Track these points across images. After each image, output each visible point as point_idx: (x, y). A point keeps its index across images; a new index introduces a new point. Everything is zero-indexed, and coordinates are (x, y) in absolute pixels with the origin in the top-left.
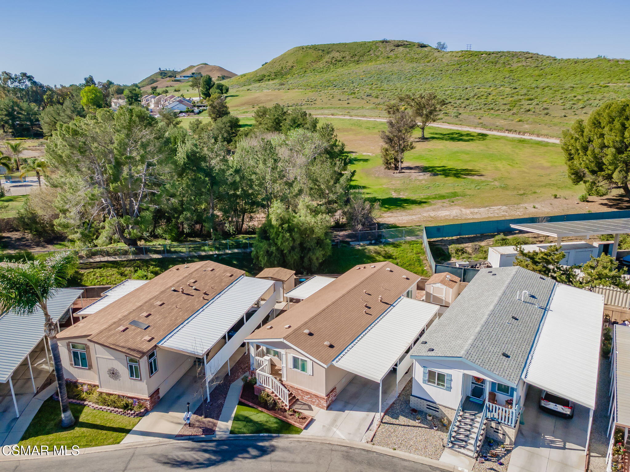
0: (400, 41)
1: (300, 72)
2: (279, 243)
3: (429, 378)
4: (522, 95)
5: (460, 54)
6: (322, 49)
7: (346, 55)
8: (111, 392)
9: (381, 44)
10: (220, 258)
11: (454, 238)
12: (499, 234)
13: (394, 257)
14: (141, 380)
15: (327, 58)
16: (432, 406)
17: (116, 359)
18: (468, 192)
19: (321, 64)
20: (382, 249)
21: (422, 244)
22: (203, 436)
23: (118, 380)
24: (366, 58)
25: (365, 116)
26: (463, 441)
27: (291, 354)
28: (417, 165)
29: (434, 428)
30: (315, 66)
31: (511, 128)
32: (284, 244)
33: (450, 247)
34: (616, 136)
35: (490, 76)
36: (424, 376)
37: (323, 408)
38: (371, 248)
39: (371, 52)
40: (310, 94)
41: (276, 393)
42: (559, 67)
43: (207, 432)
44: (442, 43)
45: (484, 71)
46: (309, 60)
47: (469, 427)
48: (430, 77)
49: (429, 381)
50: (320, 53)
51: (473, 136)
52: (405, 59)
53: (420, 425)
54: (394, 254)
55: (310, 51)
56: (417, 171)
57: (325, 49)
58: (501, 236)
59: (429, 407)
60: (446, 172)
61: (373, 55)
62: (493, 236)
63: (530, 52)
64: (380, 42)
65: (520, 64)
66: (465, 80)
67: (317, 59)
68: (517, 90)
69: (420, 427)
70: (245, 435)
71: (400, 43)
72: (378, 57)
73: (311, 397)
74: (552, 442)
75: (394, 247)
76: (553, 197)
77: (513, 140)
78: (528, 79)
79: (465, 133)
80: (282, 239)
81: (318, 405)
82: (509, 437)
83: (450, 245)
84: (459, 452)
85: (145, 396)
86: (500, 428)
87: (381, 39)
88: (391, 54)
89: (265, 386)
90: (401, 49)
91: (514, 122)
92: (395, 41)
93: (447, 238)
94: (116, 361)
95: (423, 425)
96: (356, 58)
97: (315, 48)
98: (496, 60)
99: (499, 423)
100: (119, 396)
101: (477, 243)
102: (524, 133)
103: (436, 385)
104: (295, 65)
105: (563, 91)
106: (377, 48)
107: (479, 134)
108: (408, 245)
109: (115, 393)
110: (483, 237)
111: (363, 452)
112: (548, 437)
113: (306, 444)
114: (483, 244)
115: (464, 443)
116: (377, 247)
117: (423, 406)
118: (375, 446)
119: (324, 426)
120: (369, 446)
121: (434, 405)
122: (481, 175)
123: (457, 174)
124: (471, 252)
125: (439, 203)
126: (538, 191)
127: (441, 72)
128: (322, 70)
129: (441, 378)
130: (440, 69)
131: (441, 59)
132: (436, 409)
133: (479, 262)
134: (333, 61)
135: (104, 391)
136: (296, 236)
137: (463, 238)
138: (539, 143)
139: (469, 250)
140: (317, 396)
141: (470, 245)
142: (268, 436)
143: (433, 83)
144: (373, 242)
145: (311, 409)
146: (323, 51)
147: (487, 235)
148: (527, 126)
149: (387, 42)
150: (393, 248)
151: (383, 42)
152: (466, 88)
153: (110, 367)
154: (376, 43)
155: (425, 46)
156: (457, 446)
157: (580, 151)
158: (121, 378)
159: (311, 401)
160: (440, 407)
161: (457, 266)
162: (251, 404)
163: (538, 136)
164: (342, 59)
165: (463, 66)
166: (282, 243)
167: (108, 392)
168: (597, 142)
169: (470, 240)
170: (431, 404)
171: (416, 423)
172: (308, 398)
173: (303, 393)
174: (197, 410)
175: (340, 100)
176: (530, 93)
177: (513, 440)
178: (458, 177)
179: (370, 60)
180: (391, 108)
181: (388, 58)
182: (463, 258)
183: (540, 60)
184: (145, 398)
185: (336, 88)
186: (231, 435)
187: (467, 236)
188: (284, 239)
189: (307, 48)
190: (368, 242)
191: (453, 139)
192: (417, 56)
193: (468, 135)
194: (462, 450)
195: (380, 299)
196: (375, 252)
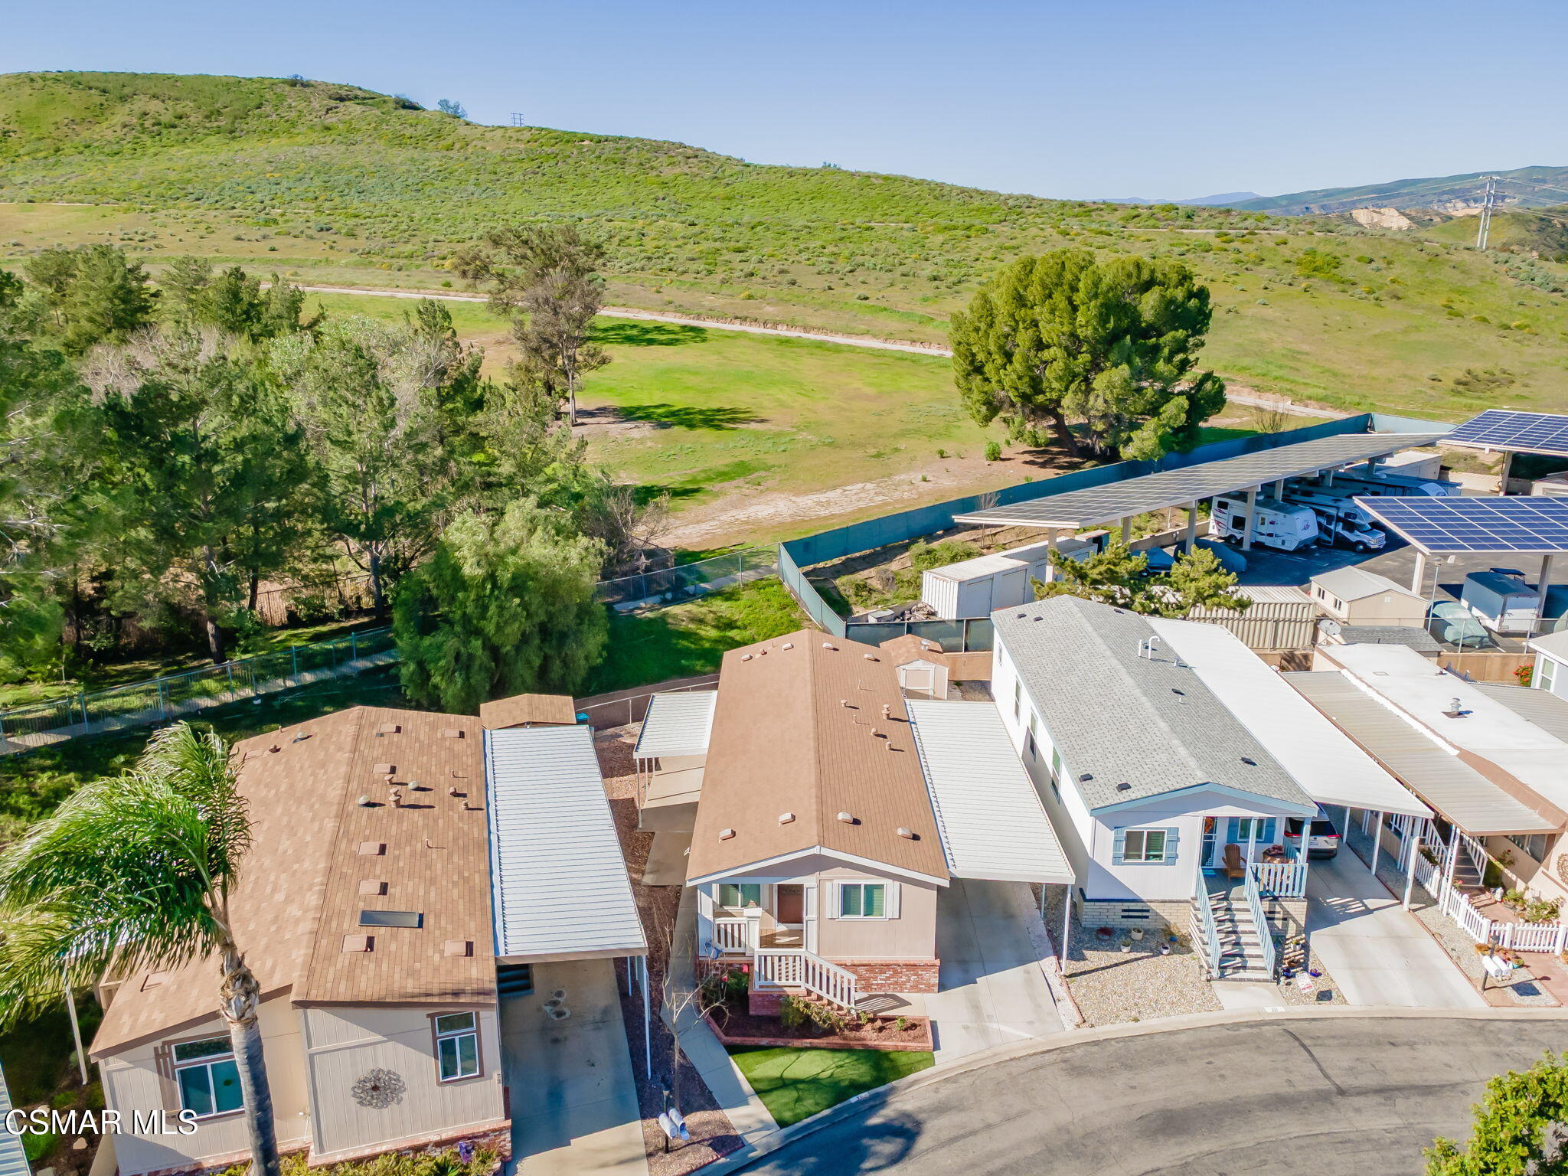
0: (341, 87)
1: (38, 151)
2: (490, 628)
3: (1127, 849)
4: (716, 240)
5: (527, 135)
6: (102, 85)
7: (187, 110)
8: (367, 1152)
9: (288, 88)
10: (277, 704)
11: (836, 561)
12: (914, 542)
13: (739, 624)
14: (482, 1075)
15: (121, 114)
16: (1136, 909)
17: (391, 1036)
18: (771, 460)
19: (106, 131)
20: (704, 610)
21: (781, 584)
22: (723, 1160)
23: (393, 1105)
24: (253, 123)
25: (353, 284)
26: (1234, 955)
27: (836, 882)
28: (601, 405)
29: (1165, 952)
30: (86, 134)
31: (745, 314)
32: (508, 630)
33: (838, 582)
34: (1062, 324)
35: (619, 191)
36: (1115, 846)
37: (928, 989)
38: (675, 610)
39: (267, 108)
40: (120, 217)
41: (816, 990)
42: (762, 182)
43: (723, 1146)
44: (452, 104)
45: (602, 180)
46: (62, 114)
47: (1228, 924)
48: (472, 188)
49: (1127, 857)
50: (96, 98)
51: (670, 332)
52: (380, 137)
53: (1133, 955)
54: (736, 617)
55: (61, 90)
56: (611, 420)
57: (110, 86)
58: (921, 546)
59: (1128, 914)
60: (685, 418)
61: (274, 117)
62: (906, 548)
63: (687, 144)
64: (285, 82)
65: (678, 170)
66: (566, 199)
67: (87, 114)
68: (696, 229)
69: (1137, 959)
70: (818, 1116)
71: (343, 93)
72: (294, 125)
73: (895, 972)
74: (1344, 906)
75: (727, 599)
76: (938, 456)
77: (764, 340)
78: (708, 204)
79: (651, 326)
80: (500, 615)
81: (916, 988)
82: (1295, 921)
83: (835, 578)
84: (1241, 980)
85: (496, 1119)
86: (1278, 909)
87: (287, 74)
88: (331, 119)
89: (783, 982)
90: (354, 109)
91: (738, 300)
92: (327, 84)
93: (821, 565)
94: (391, 1044)
95: (1139, 955)
96: (224, 122)
97: (75, 81)
98: (621, 155)
99: (1275, 899)
100: (400, 1154)
101: (883, 567)
102: (776, 324)
103: (1143, 860)
104: (11, 127)
105: (794, 235)
106: (281, 98)
107: (685, 328)
108: (753, 592)
109: (384, 1148)
110: (886, 554)
111: (1095, 1049)
112: (1334, 901)
113: (970, 1080)
114: (894, 566)
115: (1238, 959)
116: (689, 607)
117: (1113, 916)
118: (1097, 1029)
119: (966, 1028)
120: (1087, 1034)
121: (1139, 906)
122: (763, 421)
123: (713, 420)
124: (880, 587)
125: (733, 489)
126: (902, 444)
127: (494, 177)
128: (116, 147)
129: (1155, 840)
130: (490, 168)
131: (480, 144)
132: (1144, 913)
133: (907, 606)
134: (148, 124)
135: (338, 1158)
136: (536, 601)
137: (853, 559)
138: (820, 345)
139: (875, 584)
140: (912, 967)
141: (871, 572)
142: (872, 1098)
143: (488, 201)
144: (669, 596)
145: (904, 1003)
146: (104, 91)
147: (893, 548)
148: (770, 309)
149: (305, 85)
150: (728, 603)
151: (293, 83)
152: (581, 219)
153: (364, 1070)
154: (273, 84)
155: (413, 107)
156: (1229, 971)
157: (996, 356)
158: (404, 1095)
159: (896, 983)
160: (1152, 905)
161: (872, 620)
162: (764, 1042)
163: (806, 329)
164: (177, 122)
165: (546, 165)
166: (499, 628)
167: (351, 1155)
168: (1024, 338)
169: (869, 562)
170: (1133, 906)
171: (1125, 954)
172: (888, 978)
173: (871, 971)
174: (642, 1107)
175: (239, 239)
176: (729, 235)
177: (1303, 923)
178: (719, 428)
179: (271, 131)
180: (468, 264)
181: (328, 129)
182: (876, 604)
183: (717, 164)
184: (495, 1126)
185: (204, 205)
186: (785, 1131)
187: (858, 554)
188: (507, 615)
189: (44, 78)
190: (657, 598)
191: (630, 339)
192: (409, 132)
193: (659, 329)
194: (1242, 974)
195: (885, 712)
196: (693, 620)
